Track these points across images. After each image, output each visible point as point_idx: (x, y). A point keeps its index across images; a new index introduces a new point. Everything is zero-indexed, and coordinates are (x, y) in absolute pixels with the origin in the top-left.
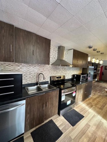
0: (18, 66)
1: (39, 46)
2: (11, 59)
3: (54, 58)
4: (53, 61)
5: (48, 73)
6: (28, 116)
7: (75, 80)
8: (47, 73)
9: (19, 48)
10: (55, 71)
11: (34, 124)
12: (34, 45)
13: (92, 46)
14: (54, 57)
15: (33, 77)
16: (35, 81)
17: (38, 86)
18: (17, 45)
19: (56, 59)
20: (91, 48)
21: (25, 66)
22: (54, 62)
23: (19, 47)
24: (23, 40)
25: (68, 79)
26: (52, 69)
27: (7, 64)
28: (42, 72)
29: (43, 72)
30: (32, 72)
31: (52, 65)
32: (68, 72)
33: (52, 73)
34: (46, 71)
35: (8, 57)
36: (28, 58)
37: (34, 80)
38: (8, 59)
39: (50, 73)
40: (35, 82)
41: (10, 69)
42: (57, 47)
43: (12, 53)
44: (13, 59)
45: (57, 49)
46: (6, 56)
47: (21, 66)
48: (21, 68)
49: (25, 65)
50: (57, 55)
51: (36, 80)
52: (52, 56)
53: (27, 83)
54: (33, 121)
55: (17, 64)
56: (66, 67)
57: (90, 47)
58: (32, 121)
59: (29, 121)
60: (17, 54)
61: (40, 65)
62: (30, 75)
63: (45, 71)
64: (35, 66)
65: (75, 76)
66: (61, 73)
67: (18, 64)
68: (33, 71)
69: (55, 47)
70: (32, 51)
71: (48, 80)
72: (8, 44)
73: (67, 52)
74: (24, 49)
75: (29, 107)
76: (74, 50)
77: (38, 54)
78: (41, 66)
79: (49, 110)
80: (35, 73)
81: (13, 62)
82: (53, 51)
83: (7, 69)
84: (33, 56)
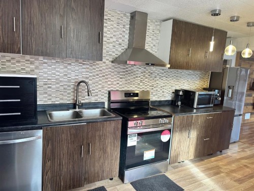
0: (32, 63)
1: (74, 16)
2: (16, 47)
3: (120, 44)
4: (117, 52)
5: (103, 83)
6: (49, 164)
7: (179, 103)
8: (100, 82)
9: (30, 23)
10: (121, 78)
11: (62, 184)
12: (62, 14)
13: (220, 11)
14: (120, 41)
15: (64, 89)
16: (69, 100)
17: (77, 110)
18: (26, 17)
19: (126, 47)
20: (217, 15)
21: (45, 63)
22: (119, 54)
23: (31, 20)
24: (39, 6)
25: (160, 102)
26: (113, 72)
27: (8, 58)
28: (87, 78)
29: (90, 80)
30: (62, 77)
31: (112, 62)
32: (161, 83)
33: (115, 83)
34: (97, 78)
35: (9, 42)
36: (49, 43)
37: (68, 97)
38: (9, 47)
39: (109, 83)
40: (71, 102)
41: (15, 70)
42: (129, 15)
43: (16, 35)
44: (20, 48)
45: (127, 20)
46: (6, 41)
47: (37, 63)
48: (37, 68)
49: (46, 61)
50: (127, 36)
51: (72, 97)
52: (114, 39)
53: (51, 103)
54: (58, 178)
55: (28, 57)
56: (153, 68)
57: (215, 14)
58: (56, 177)
59: (50, 175)
60: (27, 36)
61: (81, 61)
62: (58, 86)
63: (94, 76)
64: (70, 64)
65: (181, 93)
66: (139, 84)
67: (31, 58)
68: (66, 75)
69: (122, 15)
70: (60, 29)
71: (102, 101)
72: (8, 16)
73: (158, 27)
74: (42, 24)
75: (50, 146)
76: (174, 20)
77: (72, 35)
78: (84, 64)
79: (97, 164)
80: (69, 81)
81: (19, 52)
82: (115, 25)
83: (7, 69)
84: (61, 39)
